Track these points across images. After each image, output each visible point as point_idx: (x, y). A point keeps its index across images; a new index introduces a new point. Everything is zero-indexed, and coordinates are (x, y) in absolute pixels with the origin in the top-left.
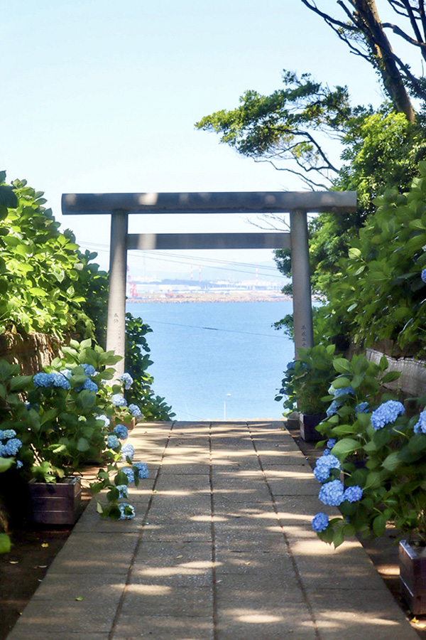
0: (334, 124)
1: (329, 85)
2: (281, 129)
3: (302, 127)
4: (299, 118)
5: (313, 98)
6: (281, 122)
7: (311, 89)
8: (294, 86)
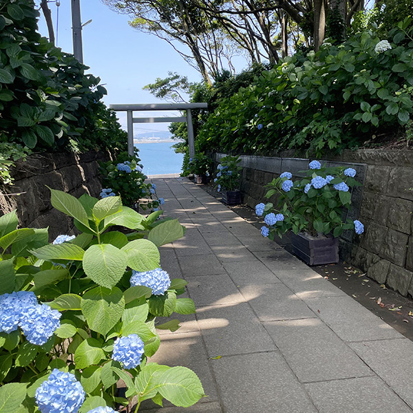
0: (184, 88)
1: (182, 76)
2: (168, 90)
3: (174, 89)
4: (172, 87)
5: (178, 80)
6: (168, 88)
7: (177, 77)
8: (172, 76)
